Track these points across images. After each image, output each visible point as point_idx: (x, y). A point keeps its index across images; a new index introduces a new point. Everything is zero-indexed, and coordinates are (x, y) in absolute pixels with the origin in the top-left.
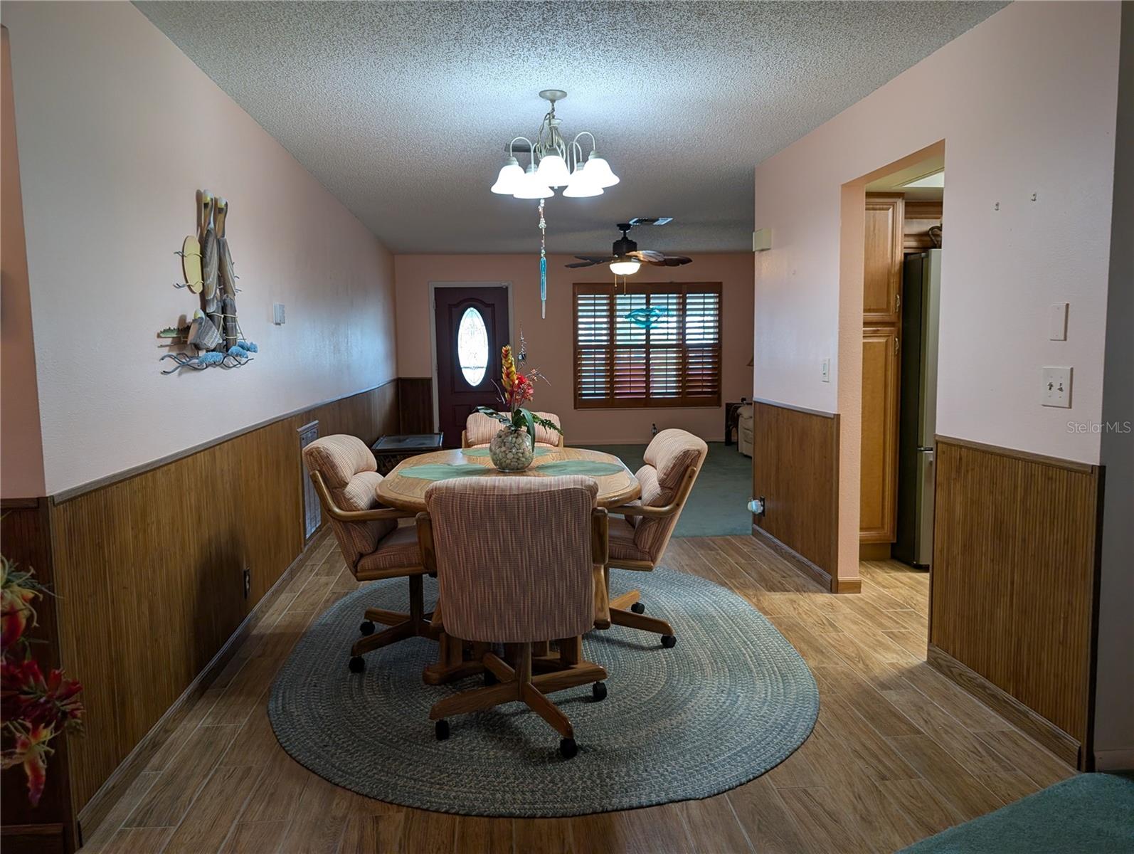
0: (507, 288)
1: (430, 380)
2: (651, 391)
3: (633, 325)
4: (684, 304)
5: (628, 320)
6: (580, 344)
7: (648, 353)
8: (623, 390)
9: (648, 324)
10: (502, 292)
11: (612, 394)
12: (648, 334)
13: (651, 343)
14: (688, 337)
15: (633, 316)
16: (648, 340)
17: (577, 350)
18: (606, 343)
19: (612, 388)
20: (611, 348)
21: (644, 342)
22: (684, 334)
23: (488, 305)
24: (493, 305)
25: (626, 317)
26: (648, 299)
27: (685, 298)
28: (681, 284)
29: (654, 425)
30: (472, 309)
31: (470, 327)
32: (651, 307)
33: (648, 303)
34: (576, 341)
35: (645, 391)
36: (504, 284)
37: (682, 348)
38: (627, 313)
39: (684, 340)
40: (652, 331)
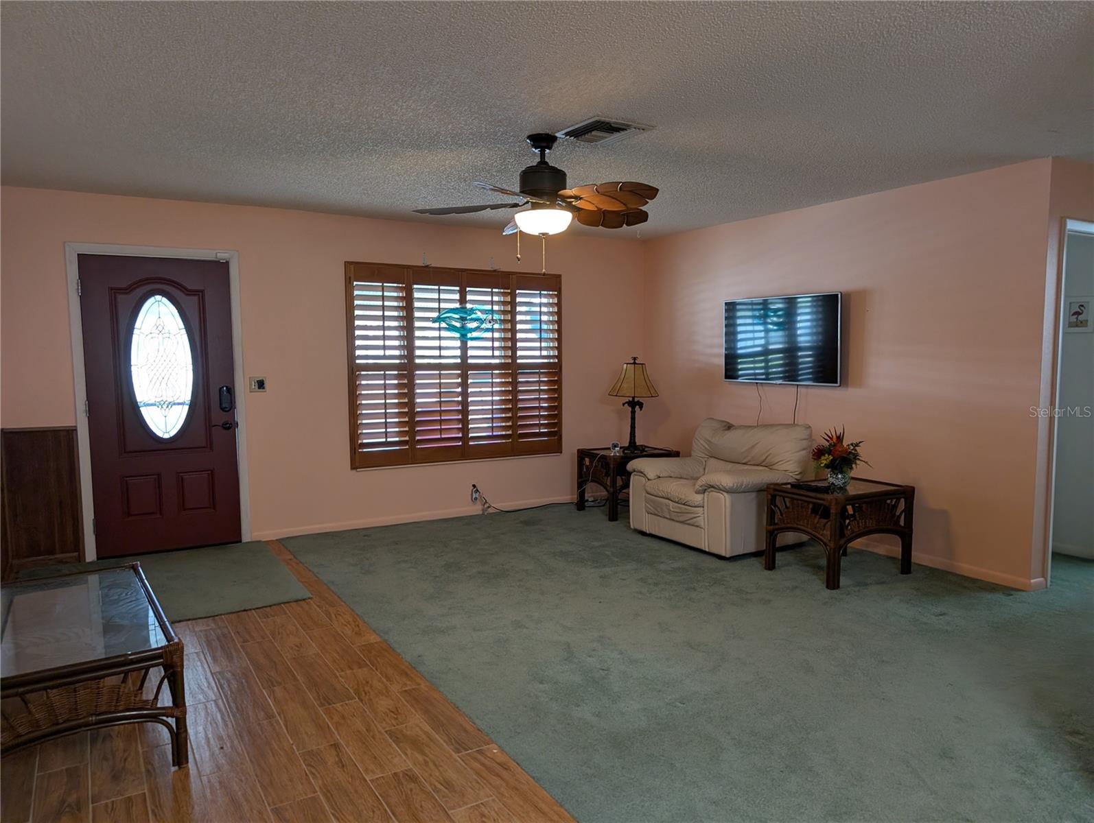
0: (227, 263)
1: (71, 433)
2: (471, 435)
3: (444, 334)
4: (513, 304)
5: (436, 325)
6: (358, 361)
7: (464, 377)
8: (428, 435)
9: (463, 332)
10: (219, 270)
11: (412, 442)
12: (464, 348)
13: (470, 361)
14: (519, 353)
15: (444, 320)
16: (464, 357)
17: (354, 371)
18: (398, 361)
19: (412, 433)
20: (408, 369)
21: (459, 361)
22: (514, 349)
23: (189, 292)
24: (202, 291)
25: (434, 320)
26: (463, 294)
27: (514, 296)
28: (508, 274)
29: (474, 486)
30: (158, 297)
31: (154, 330)
32: (469, 306)
33: (463, 300)
34: (351, 357)
35: (460, 435)
36: (222, 256)
37: (511, 369)
38: (435, 315)
39: (514, 357)
40: (470, 344)
